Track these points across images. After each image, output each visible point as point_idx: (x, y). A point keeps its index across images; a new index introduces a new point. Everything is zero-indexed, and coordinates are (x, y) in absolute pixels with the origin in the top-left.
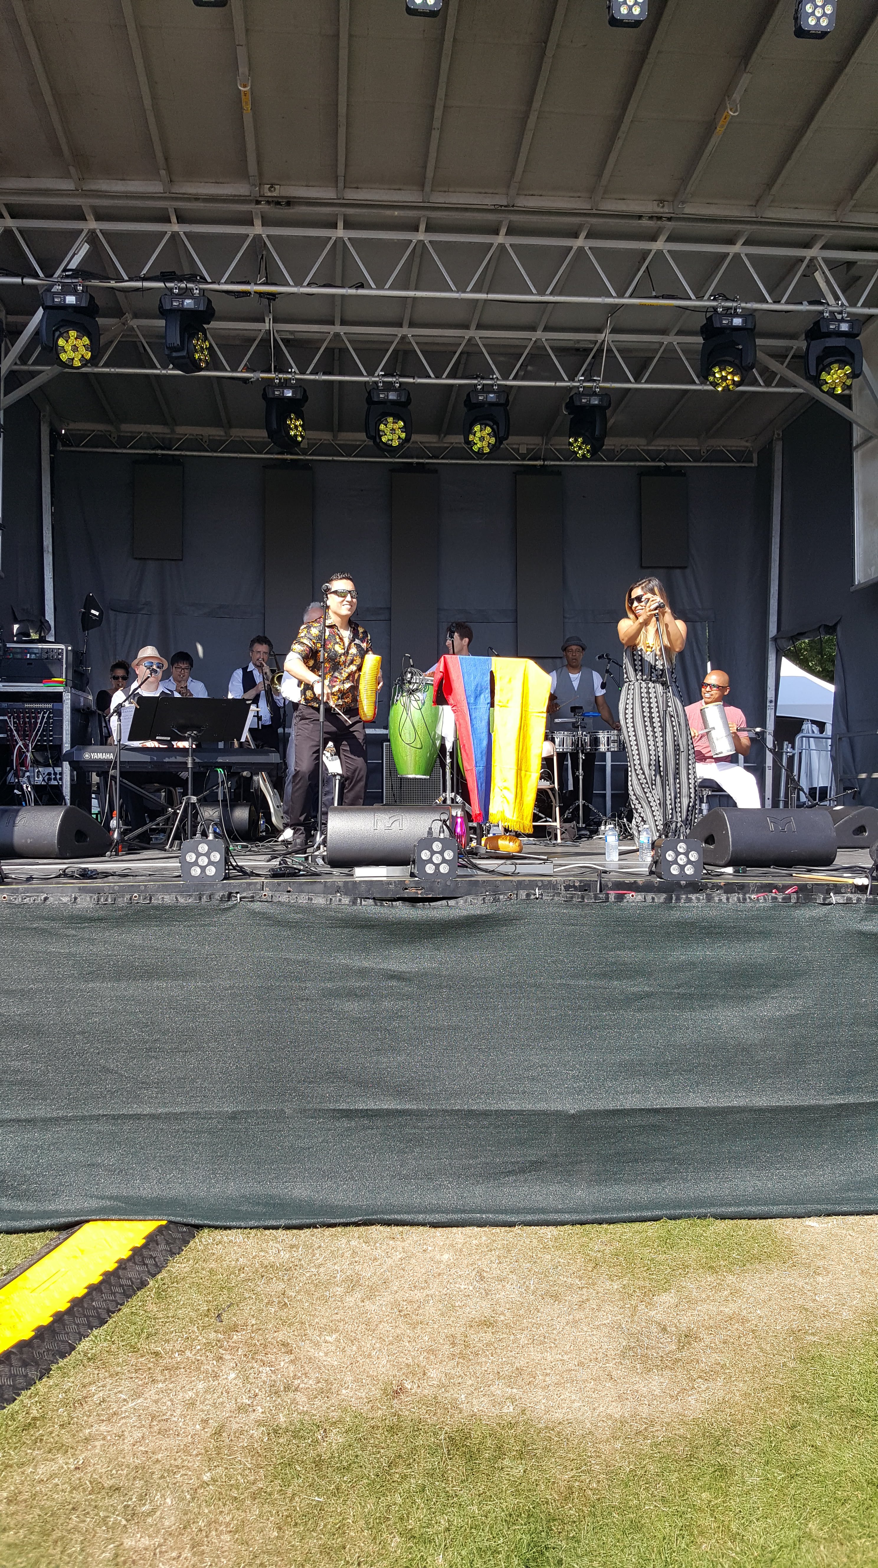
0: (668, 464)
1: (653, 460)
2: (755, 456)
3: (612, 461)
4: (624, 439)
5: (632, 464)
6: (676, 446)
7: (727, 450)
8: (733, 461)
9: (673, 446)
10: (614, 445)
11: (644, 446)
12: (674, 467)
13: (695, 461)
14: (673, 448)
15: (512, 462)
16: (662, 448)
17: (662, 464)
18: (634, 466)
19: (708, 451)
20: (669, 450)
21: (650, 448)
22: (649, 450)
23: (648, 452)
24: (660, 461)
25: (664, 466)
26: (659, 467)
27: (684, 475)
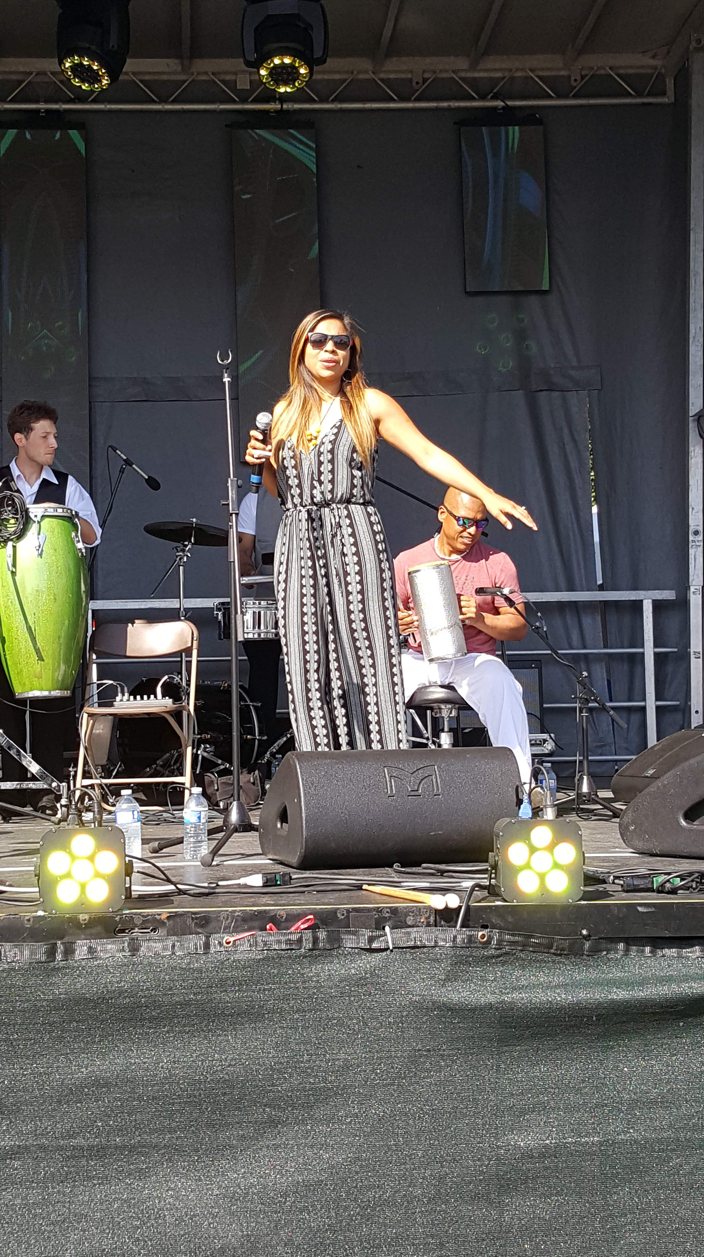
0: (510, 103)
1: (483, 97)
2: (670, 84)
3: (408, 100)
4: (428, 60)
5: (445, 104)
6: (523, 70)
7: (618, 75)
8: (631, 95)
9: (517, 70)
10: (411, 72)
11: (467, 71)
12: (521, 108)
13: (559, 96)
14: (519, 74)
15: (222, 107)
16: (499, 75)
17: (500, 104)
18: (449, 109)
19: (583, 77)
20: (512, 78)
21: (476, 75)
22: (475, 79)
23: (471, 83)
24: (495, 97)
25: (503, 108)
26: (495, 108)
27: (540, 122)
